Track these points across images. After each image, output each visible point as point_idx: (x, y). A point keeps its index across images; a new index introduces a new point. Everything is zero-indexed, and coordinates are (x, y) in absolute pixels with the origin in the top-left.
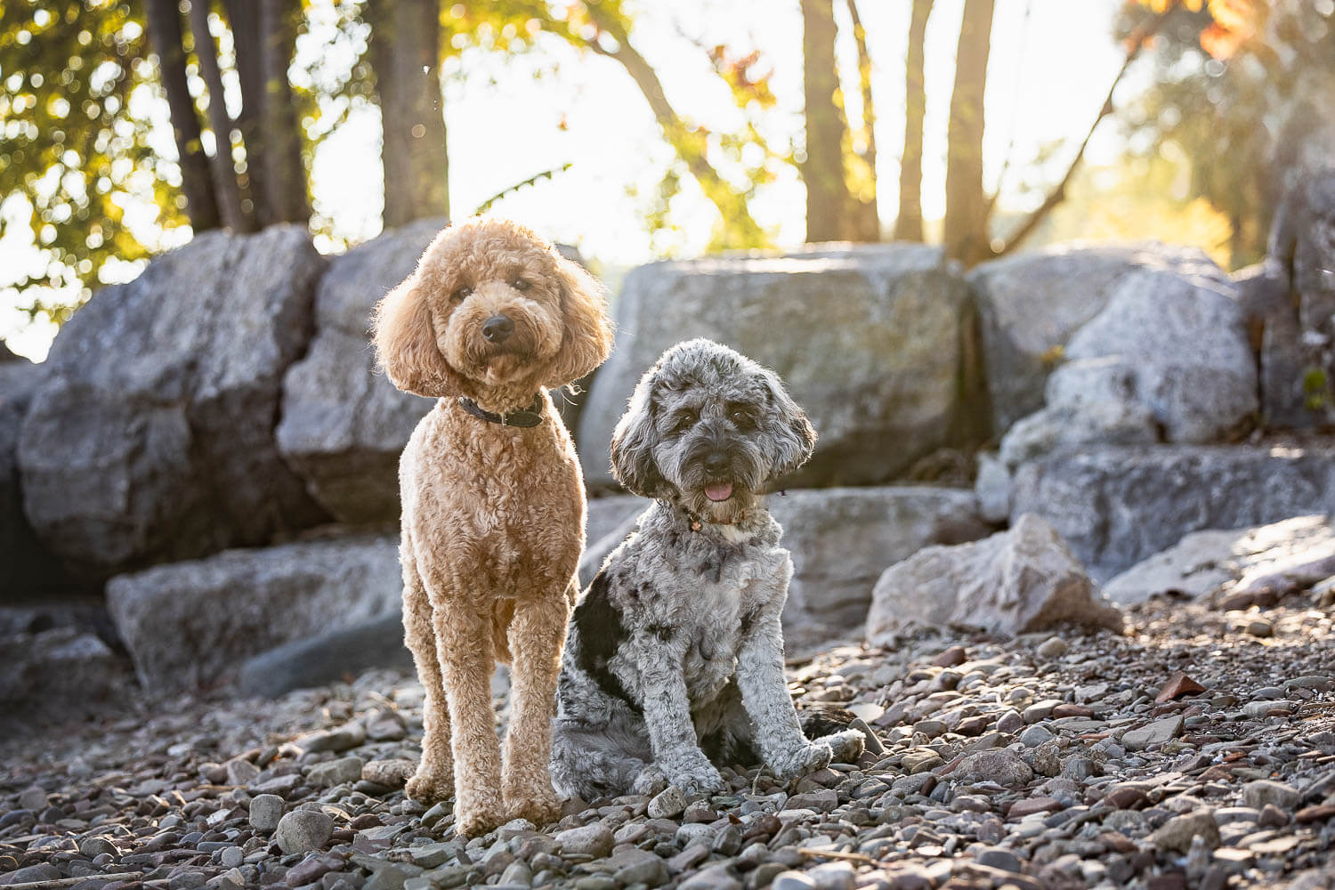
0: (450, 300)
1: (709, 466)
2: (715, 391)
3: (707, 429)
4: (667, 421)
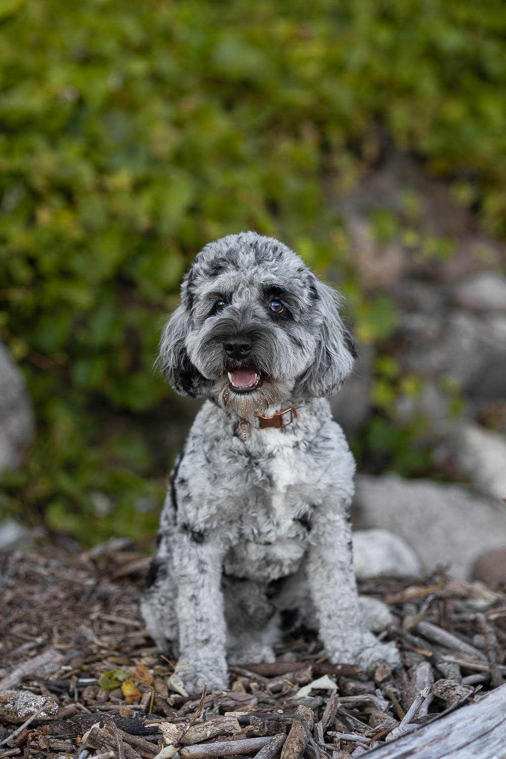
1: (228, 347)
2: (249, 273)
3: (234, 312)
4: (200, 308)
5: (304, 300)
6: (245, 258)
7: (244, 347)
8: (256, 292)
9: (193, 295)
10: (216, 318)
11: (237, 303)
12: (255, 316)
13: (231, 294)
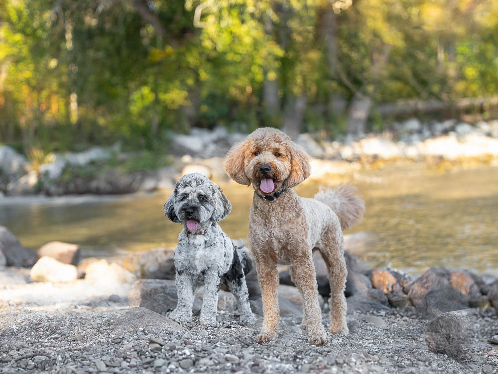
0: (252, 155)
1: (187, 212)
2: (194, 189)
3: (189, 201)
4: (179, 197)
6: (194, 184)
7: (192, 213)
8: (196, 195)
9: (177, 191)
10: (183, 202)
11: (190, 198)
12: (195, 202)
13: (189, 194)
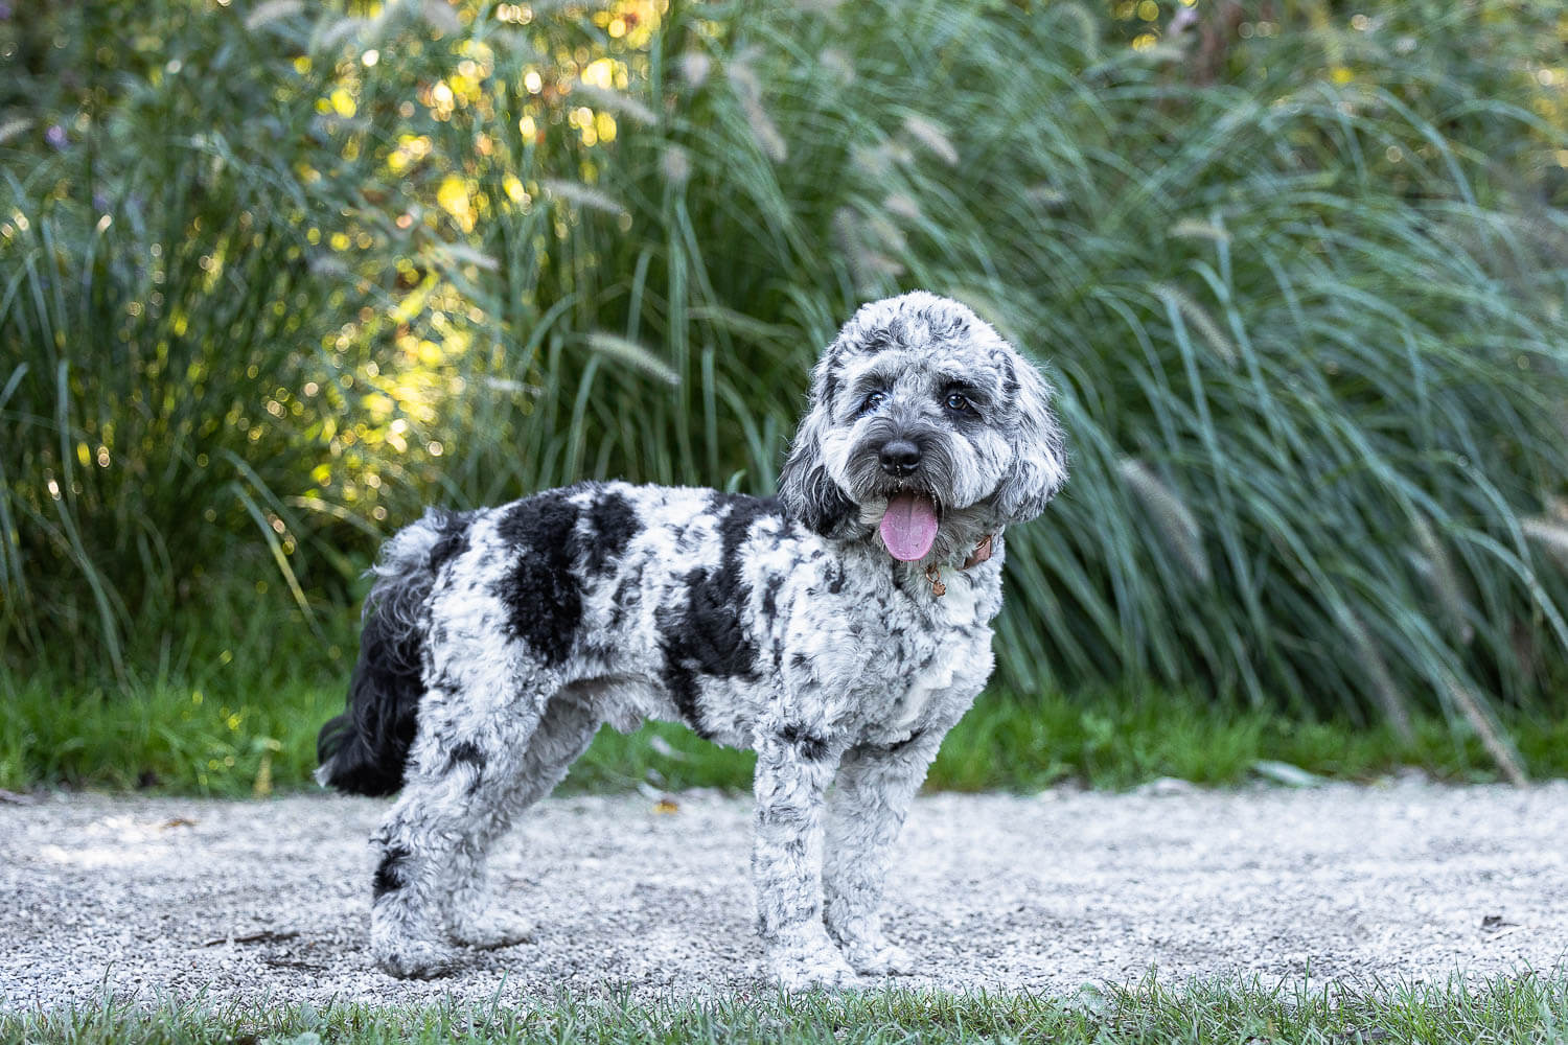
1: (886, 458)
2: (921, 355)
3: (894, 408)
4: (845, 402)
5: (999, 395)
6: (917, 333)
7: (911, 460)
8: (926, 381)
9: (836, 380)
10: (867, 418)
11: (900, 395)
12: (924, 414)
13: (895, 379)
